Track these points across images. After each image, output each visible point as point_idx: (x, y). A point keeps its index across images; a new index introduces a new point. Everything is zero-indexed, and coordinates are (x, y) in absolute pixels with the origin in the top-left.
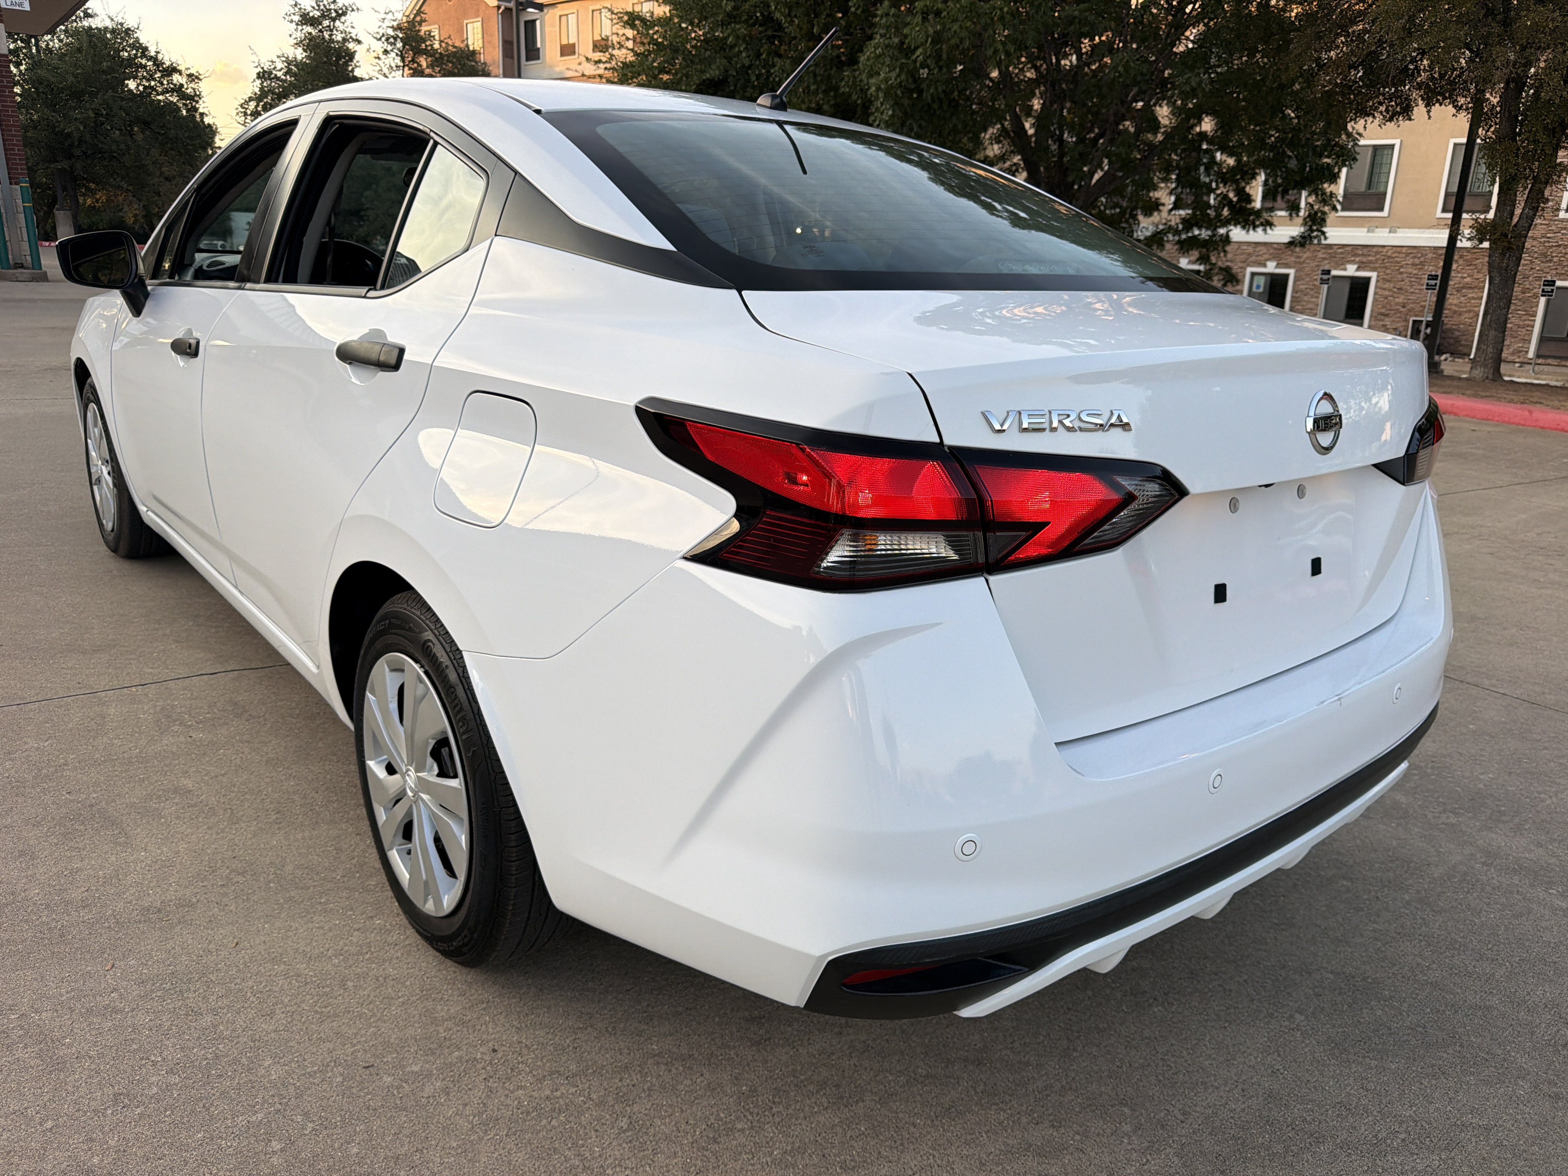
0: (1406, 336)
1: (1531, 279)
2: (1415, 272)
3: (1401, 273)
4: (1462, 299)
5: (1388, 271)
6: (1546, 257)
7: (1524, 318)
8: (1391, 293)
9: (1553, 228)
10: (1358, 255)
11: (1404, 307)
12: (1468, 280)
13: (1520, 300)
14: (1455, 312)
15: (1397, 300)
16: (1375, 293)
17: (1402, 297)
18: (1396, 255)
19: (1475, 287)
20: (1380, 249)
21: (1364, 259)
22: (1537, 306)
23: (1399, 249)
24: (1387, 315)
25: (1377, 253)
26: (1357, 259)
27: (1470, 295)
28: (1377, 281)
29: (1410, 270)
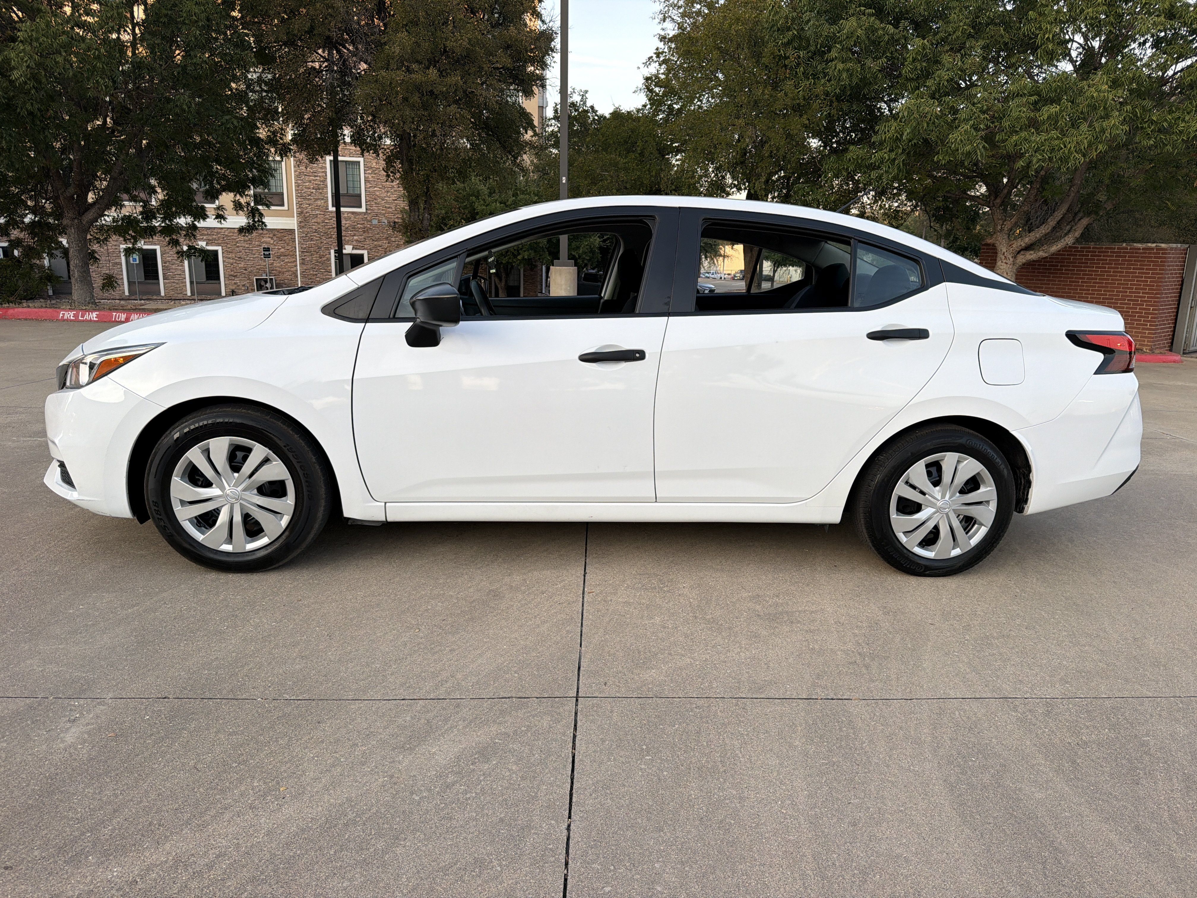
0: (253, 290)
1: (323, 249)
2: (247, 246)
3: (238, 247)
4: (282, 263)
5: (229, 246)
6: (328, 235)
7: (325, 274)
8: (234, 261)
9: (327, 217)
10: (205, 235)
11: (246, 270)
12: (282, 250)
13: (320, 262)
14: (280, 272)
15: (240, 265)
16: (224, 261)
17: (243, 263)
18: (231, 234)
19: (288, 255)
20: (219, 231)
21: (210, 238)
22: (330, 266)
23: (232, 230)
24: (235, 276)
25: (218, 233)
26: (205, 237)
27: (286, 260)
28: (223, 253)
29: (243, 245)
